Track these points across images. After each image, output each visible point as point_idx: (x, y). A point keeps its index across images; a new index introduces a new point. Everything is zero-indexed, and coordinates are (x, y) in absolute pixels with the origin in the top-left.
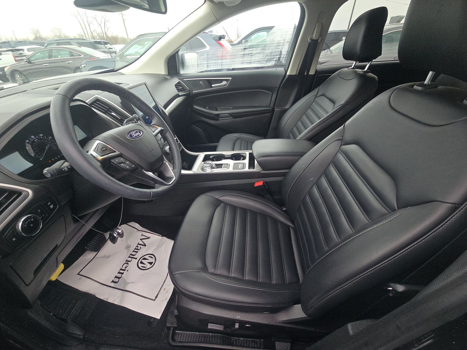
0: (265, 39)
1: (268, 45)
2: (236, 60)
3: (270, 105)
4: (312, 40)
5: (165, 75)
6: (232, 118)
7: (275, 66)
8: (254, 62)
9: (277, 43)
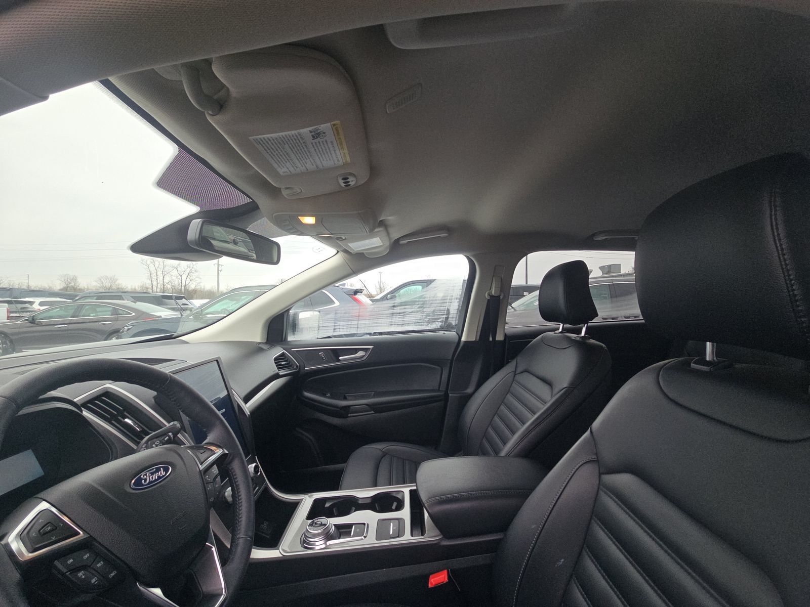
0: (423, 295)
1: (428, 302)
2: (380, 321)
3: (439, 388)
4: (492, 296)
5: (260, 343)
6: (373, 412)
7: (441, 329)
8: (409, 324)
9: (442, 300)
